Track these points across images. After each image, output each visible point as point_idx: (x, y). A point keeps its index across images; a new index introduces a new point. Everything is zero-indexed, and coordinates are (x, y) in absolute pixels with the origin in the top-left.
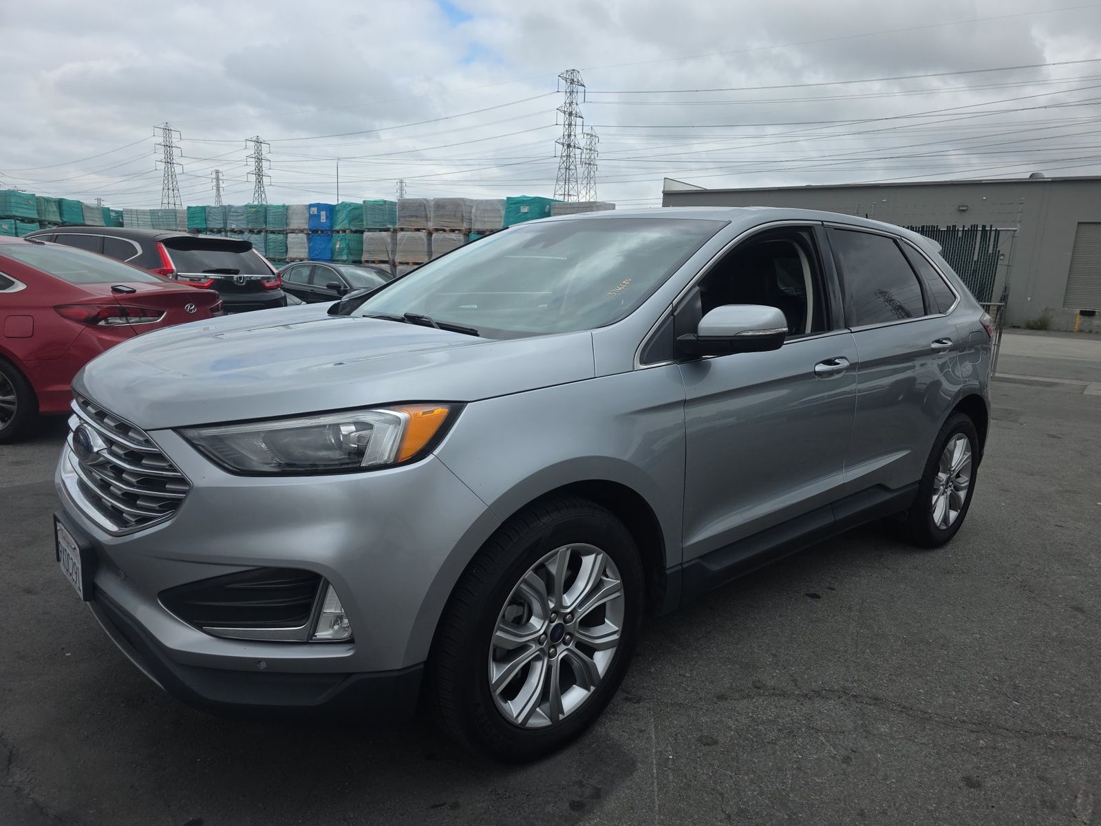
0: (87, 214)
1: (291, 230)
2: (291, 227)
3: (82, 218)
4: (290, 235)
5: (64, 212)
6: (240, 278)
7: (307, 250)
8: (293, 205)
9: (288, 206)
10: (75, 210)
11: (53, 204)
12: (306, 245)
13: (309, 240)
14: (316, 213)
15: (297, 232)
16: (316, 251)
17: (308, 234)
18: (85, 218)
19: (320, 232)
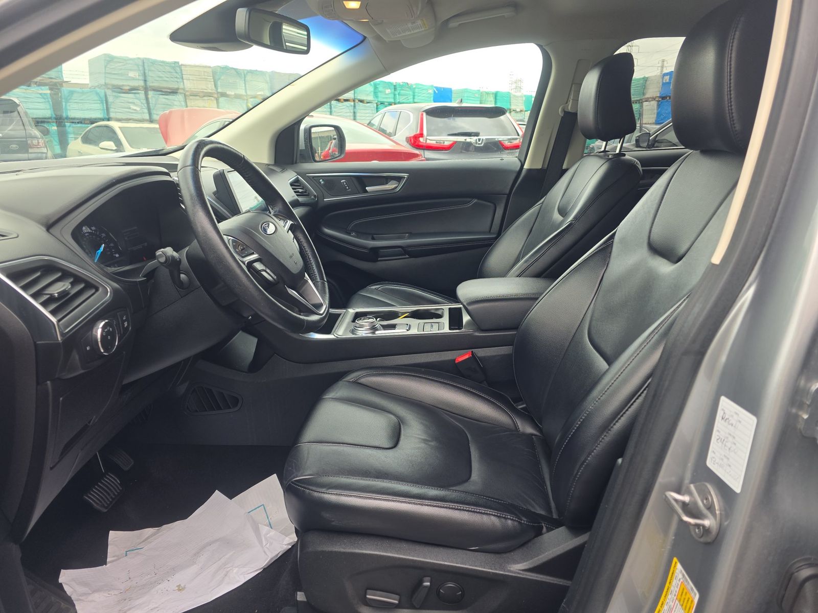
0: (513, 101)
1: (646, 99)
2: (647, 96)
3: (509, 104)
4: (645, 104)
5: (498, 101)
6: (479, 140)
7: (655, 115)
8: (651, 77)
9: (647, 78)
10: (505, 98)
11: (491, 95)
12: (656, 111)
13: (659, 106)
14: (668, 81)
15: (650, 100)
16: (662, 116)
17: (659, 101)
18: (512, 104)
19: (668, 98)
